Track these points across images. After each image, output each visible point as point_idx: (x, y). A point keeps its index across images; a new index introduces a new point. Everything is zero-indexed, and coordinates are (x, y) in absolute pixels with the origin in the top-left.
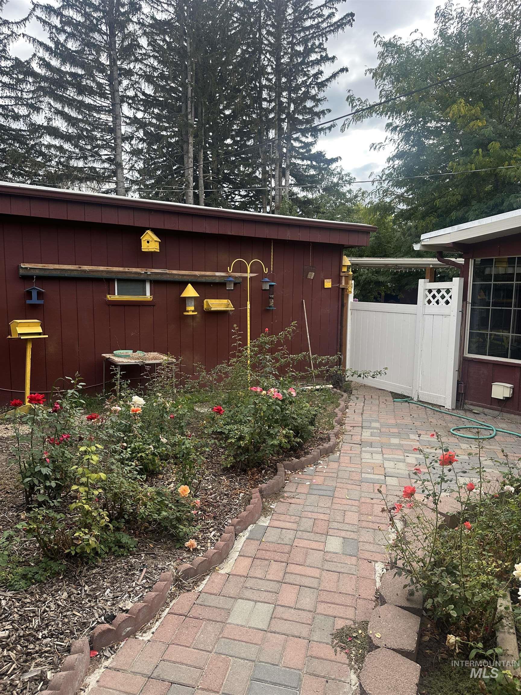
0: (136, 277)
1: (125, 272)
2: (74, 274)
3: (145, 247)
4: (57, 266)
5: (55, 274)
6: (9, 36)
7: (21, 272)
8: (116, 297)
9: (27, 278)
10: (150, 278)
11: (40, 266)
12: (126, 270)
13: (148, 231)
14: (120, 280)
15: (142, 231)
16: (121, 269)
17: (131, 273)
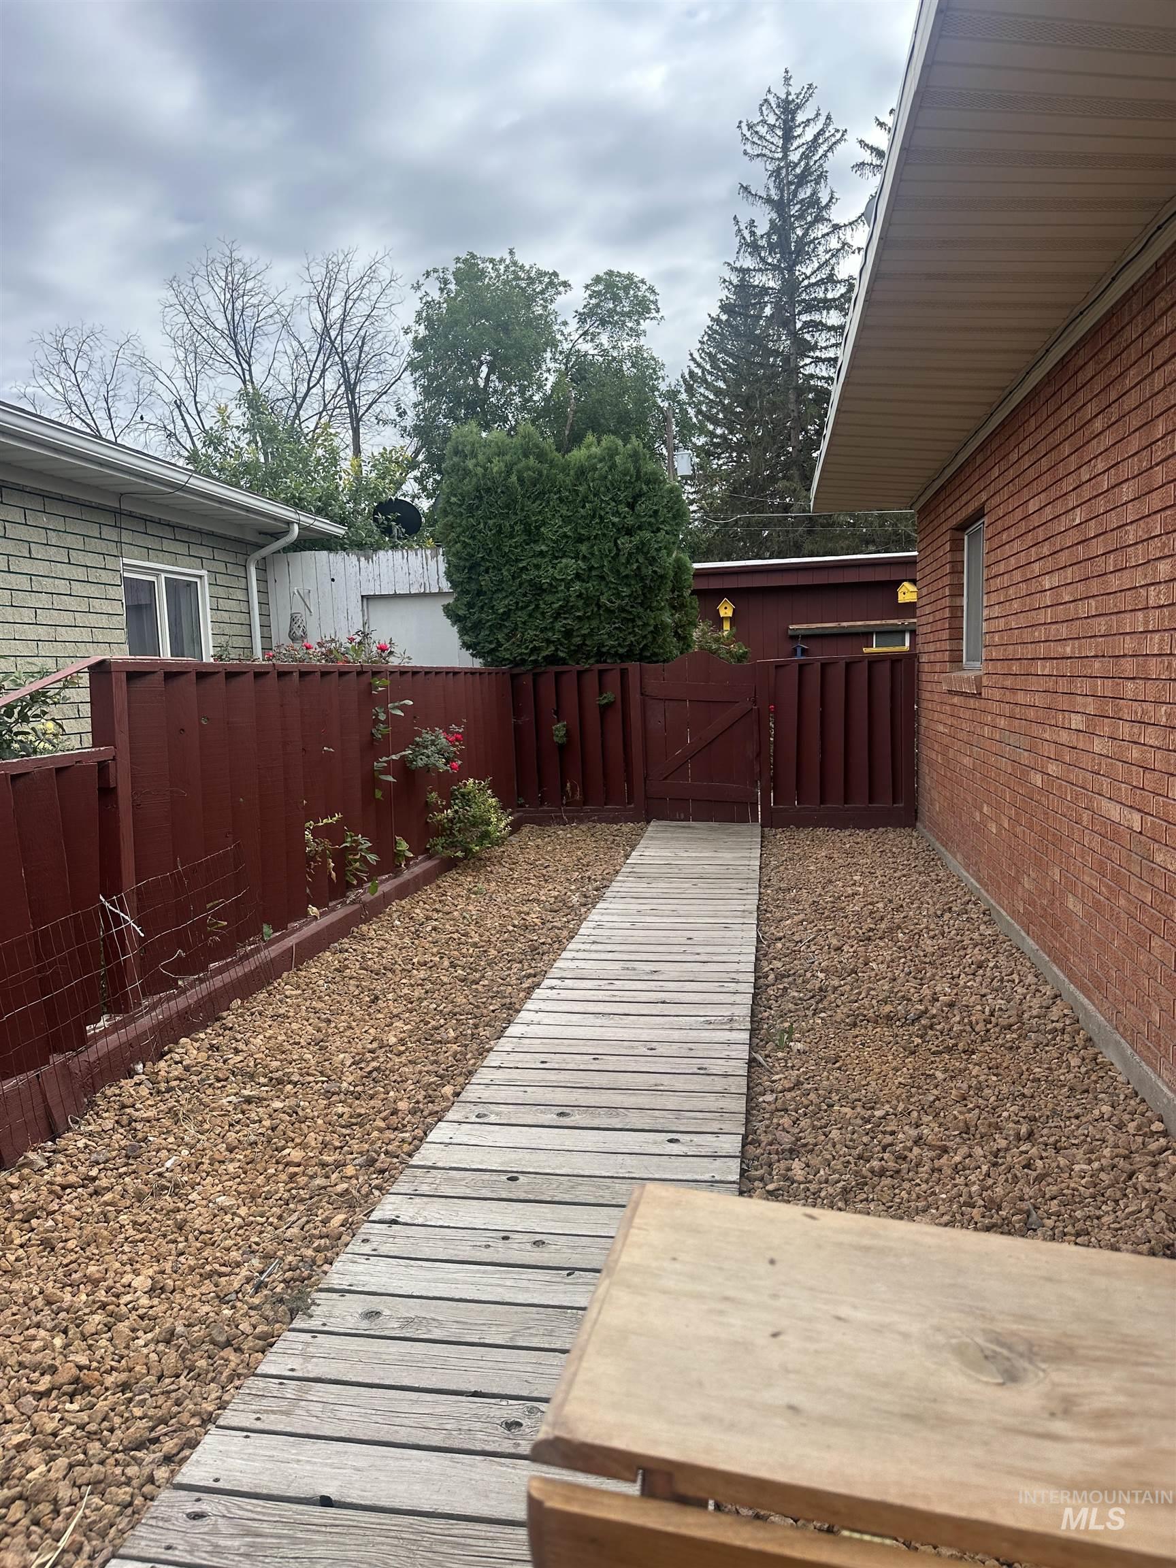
0: (894, 628)
1: (883, 625)
2: (835, 631)
3: (902, 598)
4: (819, 625)
5: (817, 632)
6: (838, 250)
7: (790, 632)
8: (874, 649)
9: (794, 638)
10: (908, 628)
11: (805, 626)
12: (884, 622)
13: (905, 583)
14: (878, 633)
15: (898, 583)
16: (878, 622)
17: (888, 625)
